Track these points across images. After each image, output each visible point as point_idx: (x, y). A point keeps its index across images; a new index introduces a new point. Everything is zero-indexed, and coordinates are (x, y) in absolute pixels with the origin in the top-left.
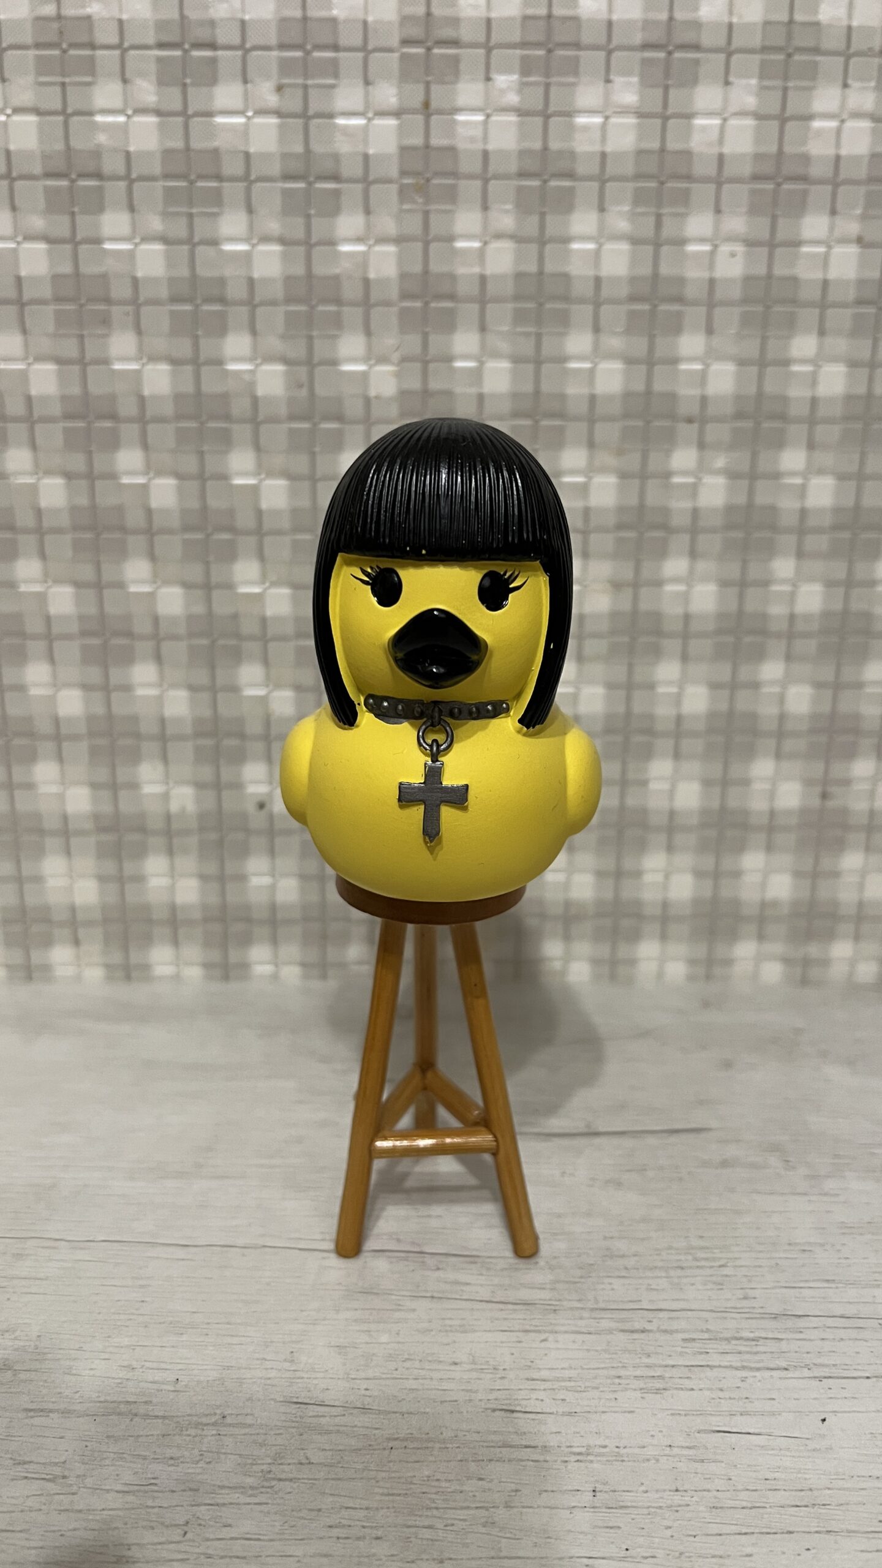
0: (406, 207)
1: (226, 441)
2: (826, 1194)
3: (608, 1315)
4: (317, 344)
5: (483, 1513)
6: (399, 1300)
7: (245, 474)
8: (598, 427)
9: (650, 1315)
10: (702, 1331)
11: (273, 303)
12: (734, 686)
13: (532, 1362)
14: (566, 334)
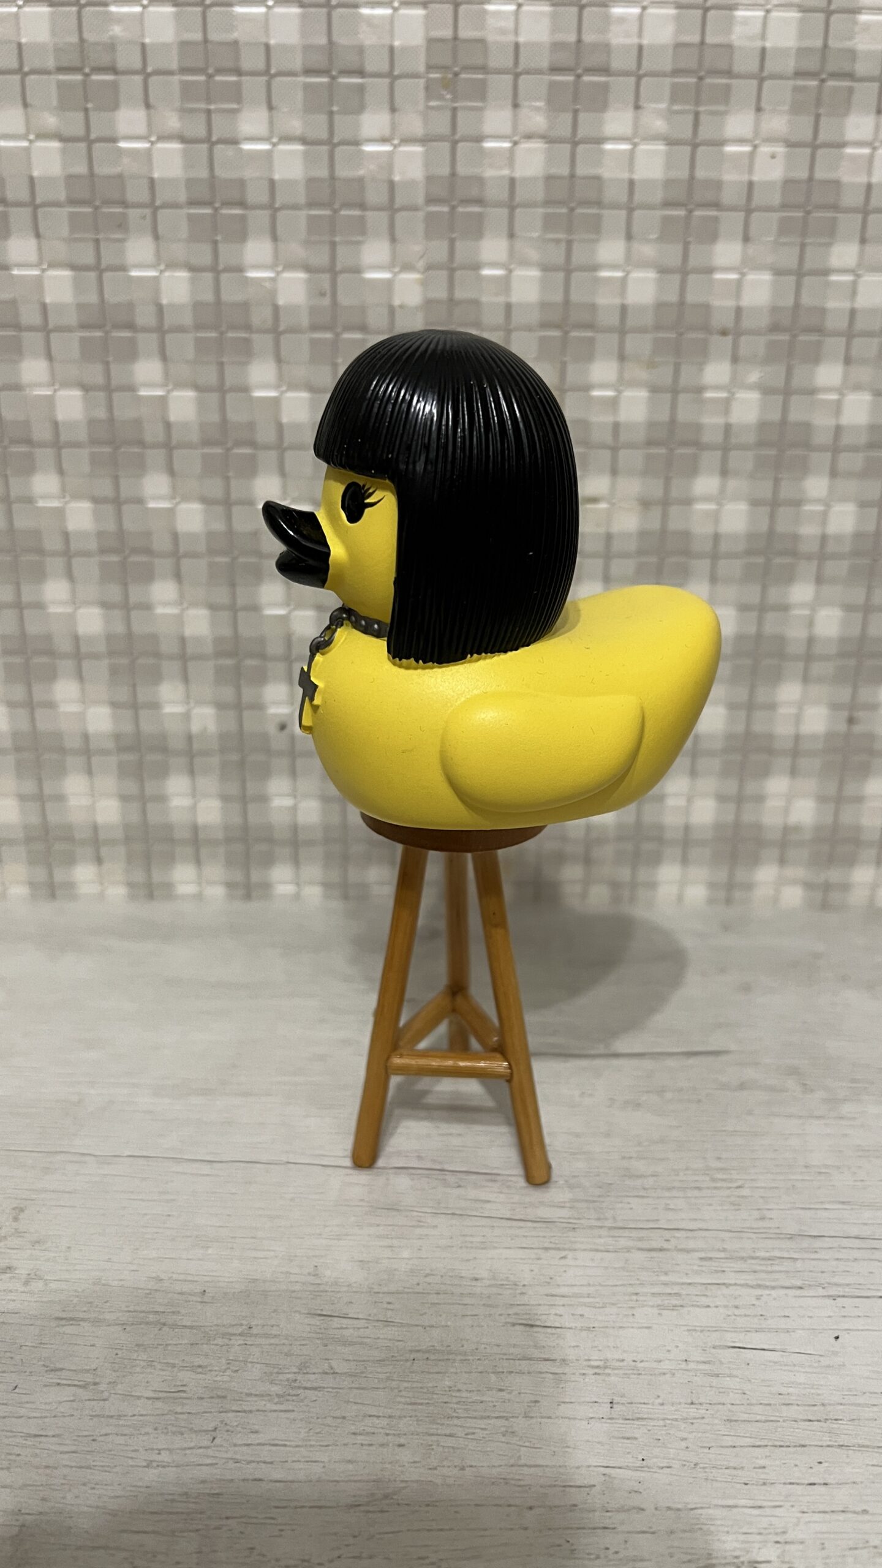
0: (433, 103)
1: (246, 351)
2: (841, 1118)
3: (627, 1233)
4: (341, 251)
5: (502, 1422)
6: (420, 1217)
7: (265, 386)
8: (629, 338)
9: (667, 1234)
10: (719, 1250)
11: (295, 207)
12: (763, 608)
13: (551, 1278)
14: (597, 241)
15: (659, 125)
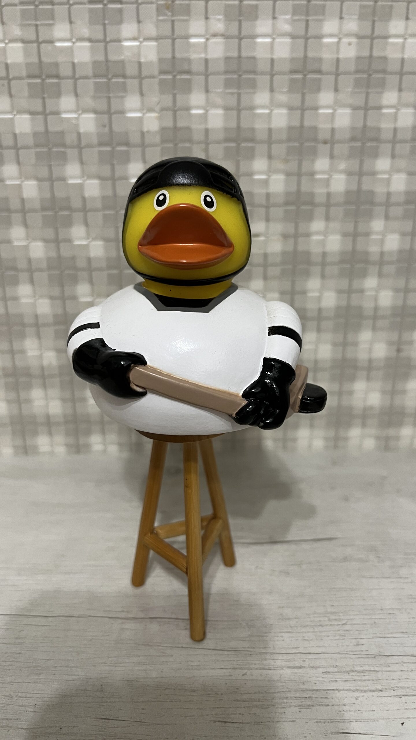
0: (161, 18)
1: (63, 158)
2: (401, 578)
3: (280, 657)
4: (113, 101)
6: (163, 649)
7: (75, 177)
8: (274, 146)
9: (304, 656)
10: (334, 667)
11: (86, 77)
12: (350, 291)
13: (237, 689)
14: (254, 93)
15: (287, 28)
